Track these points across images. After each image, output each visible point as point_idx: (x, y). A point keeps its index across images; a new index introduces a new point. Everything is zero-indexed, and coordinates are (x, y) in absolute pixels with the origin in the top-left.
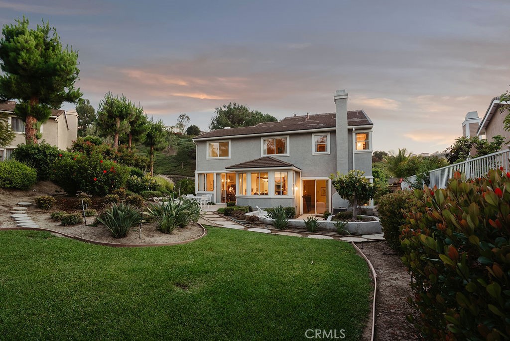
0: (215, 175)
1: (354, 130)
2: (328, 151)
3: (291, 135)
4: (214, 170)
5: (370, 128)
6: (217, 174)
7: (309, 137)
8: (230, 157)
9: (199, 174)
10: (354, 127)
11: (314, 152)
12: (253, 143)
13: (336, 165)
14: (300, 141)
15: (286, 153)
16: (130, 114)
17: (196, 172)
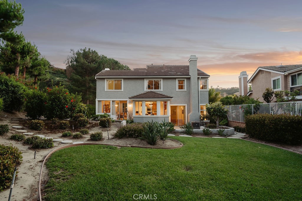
0: (111, 102)
1: (200, 78)
2: (185, 89)
3: (163, 78)
4: (111, 98)
5: (207, 78)
6: (113, 101)
7: (174, 80)
8: (122, 90)
9: (98, 101)
10: (200, 77)
11: (177, 90)
12: (139, 82)
13: (190, 97)
14: (169, 82)
15: (161, 89)
16: (31, 52)
17: (97, 100)
